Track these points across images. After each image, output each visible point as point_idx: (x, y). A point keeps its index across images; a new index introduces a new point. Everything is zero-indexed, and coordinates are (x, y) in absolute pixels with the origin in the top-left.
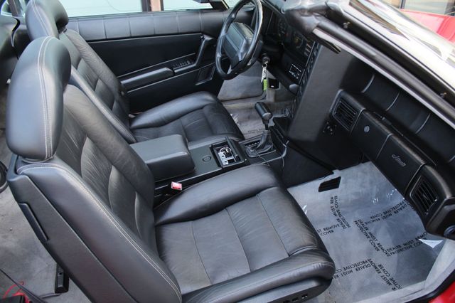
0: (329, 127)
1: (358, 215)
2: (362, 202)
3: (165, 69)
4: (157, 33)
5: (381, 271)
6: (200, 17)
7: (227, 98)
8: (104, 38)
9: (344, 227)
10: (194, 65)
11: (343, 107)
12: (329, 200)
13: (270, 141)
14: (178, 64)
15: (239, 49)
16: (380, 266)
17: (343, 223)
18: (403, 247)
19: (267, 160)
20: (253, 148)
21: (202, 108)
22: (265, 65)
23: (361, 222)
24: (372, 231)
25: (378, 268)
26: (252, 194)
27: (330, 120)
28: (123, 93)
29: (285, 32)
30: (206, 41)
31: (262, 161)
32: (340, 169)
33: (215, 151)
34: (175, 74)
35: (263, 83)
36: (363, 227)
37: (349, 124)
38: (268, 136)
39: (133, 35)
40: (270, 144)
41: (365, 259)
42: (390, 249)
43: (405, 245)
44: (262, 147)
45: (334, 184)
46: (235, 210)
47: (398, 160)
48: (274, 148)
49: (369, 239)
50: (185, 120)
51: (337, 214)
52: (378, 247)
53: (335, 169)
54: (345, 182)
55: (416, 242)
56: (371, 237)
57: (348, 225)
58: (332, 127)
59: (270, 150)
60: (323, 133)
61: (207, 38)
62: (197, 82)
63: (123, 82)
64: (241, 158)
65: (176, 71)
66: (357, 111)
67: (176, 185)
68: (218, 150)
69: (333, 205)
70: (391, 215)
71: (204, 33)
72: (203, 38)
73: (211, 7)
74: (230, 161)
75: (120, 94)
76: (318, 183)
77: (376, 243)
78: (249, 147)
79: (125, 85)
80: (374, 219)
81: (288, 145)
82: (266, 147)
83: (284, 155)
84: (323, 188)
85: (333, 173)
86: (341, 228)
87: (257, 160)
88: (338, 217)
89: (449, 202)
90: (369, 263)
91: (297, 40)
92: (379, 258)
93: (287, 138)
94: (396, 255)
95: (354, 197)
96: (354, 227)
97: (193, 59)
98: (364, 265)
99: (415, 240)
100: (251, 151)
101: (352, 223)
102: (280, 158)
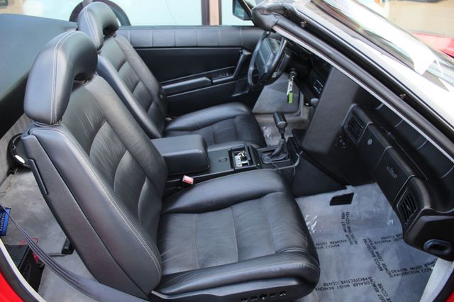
0: (341, 141)
1: (368, 234)
2: (374, 221)
3: (204, 79)
4: (199, 45)
5: (380, 290)
6: (241, 33)
8: (151, 46)
9: (351, 243)
10: (232, 77)
11: (354, 122)
12: (340, 215)
13: (285, 150)
14: (217, 75)
15: (266, 62)
16: (380, 285)
17: (352, 239)
18: (409, 270)
19: (279, 167)
20: (268, 156)
21: (234, 117)
22: (291, 80)
23: (370, 241)
24: (379, 249)
25: (377, 287)
26: (258, 196)
27: (342, 134)
28: (161, 96)
30: (245, 56)
31: (274, 167)
32: (355, 185)
33: (233, 155)
34: (213, 84)
35: (288, 96)
36: (371, 247)
37: (356, 137)
38: (283, 145)
39: (177, 45)
40: (285, 153)
41: (366, 276)
42: (395, 271)
43: (412, 269)
44: (278, 155)
45: (347, 199)
46: (239, 209)
47: (392, 172)
48: (289, 157)
49: (374, 258)
50: (216, 127)
51: (347, 230)
52: (383, 268)
53: (349, 185)
54: (359, 199)
55: (424, 267)
56: (377, 256)
57: (356, 242)
58: (344, 141)
59: (285, 159)
60: (336, 145)
61: (246, 53)
62: (234, 93)
63: (164, 87)
64: (254, 162)
65: (214, 81)
66: (364, 124)
67: (188, 179)
68: (236, 154)
69: (344, 220)
71: (243, 48)
72: (242, 53)
73: (253, 24)
74: (243, 165)
75: (159, 97)
76: (330, 196)
77: (381, 263)
78: (266, 155)
79: (166, 90)
80: (384, 240)
81: (301, 155)
82: (281, 155)
83: (297, 164)
84: (334, 202)
85: (346, 188)
86: (348, 243)
87: (270, 166)
88: (348, 233)
89: (427, 213)
90: (369, 280)
92: (381, 278)
93: (301, 148)
94: (399, 278)
95: (366, 216)
96: (362, 245)
97: (231, 72)
98: (363, 281)
99: (423, 266)
100: (267, 158)
101: (360, 241)
102: (292, 166)
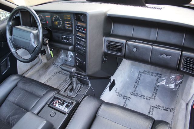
0: (105, 59)
1: (129, 91)
5: (159, 107)
7: (23, 72)
11: (111, 45)
12: (115, 92)
15: (30, 41)
16: (157, 106)
18: (155, 91)
19: (84, 93)
23: (132, 93)
24: (139, 93)
25: (157, 107)
29: (46, 21)
32: (113, 75)
36: (136, 95)
37: (120, 52)
41: (149, 107)
42: (152, 96)
45: (113, 84)
47: (164, 56)
48: (82, 85)
49: (142, 98)
51: (121, 96)
52: (148, 99)
53: (111, 77)
54: (117, 80)
56: (141, 96)
57: (129, 98)
58: (106, 58)
59: (81, 87)
69: (117, 93)
70: (139, 82)
76: (108, 89)
77: (146, 97)
78: (68, 92)
80: (135, 87)
81: (89, 79)
82: (77, 87)
83: (90, 85)
85: (111, 79)
86: (128, 101)
87: (78, 96)
88: (122, 97)
90: (152, 108)
91: (57, 23)
92: (153, 103)
94: (157, 97)
95: (121, 84)
96: (133, 97)
98: (151, 110)
99: (156, 86)
100: (72, 93)
101: (130, 96)
102: (89, 87)
